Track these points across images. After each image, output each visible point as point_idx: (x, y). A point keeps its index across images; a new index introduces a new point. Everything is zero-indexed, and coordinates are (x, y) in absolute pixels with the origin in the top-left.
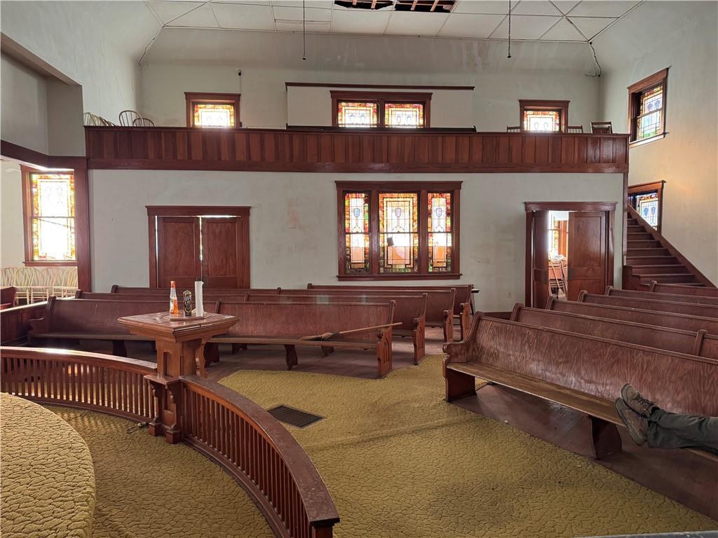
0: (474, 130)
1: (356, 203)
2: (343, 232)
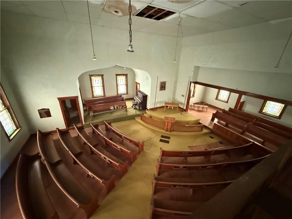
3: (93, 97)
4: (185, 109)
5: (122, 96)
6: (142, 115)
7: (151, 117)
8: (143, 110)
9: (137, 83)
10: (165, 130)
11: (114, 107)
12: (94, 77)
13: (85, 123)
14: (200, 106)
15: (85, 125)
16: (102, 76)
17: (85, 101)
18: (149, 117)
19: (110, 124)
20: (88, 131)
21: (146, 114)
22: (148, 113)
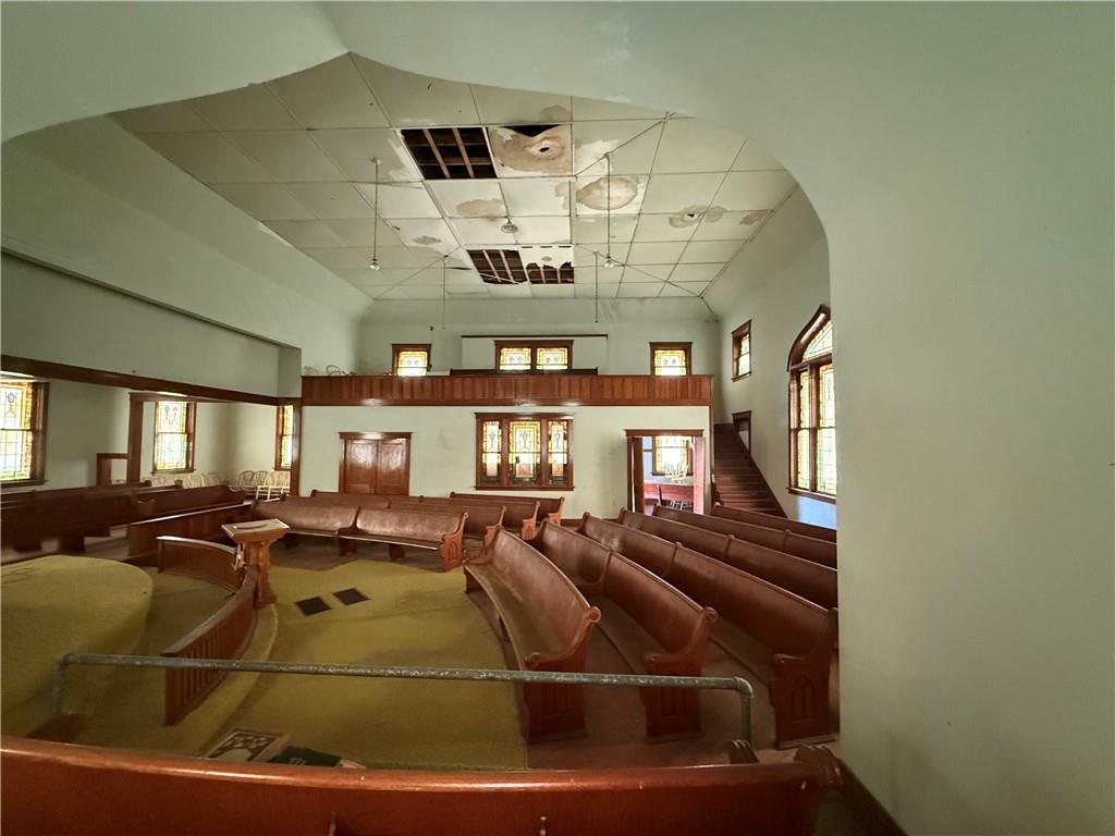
0: (596, 370)
1: (492, 429)
2: (480, 451)
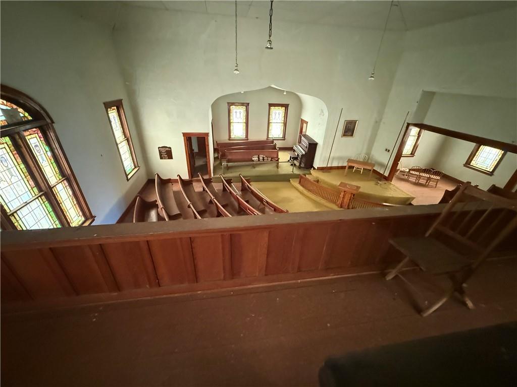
3: (229, 140)
4: (387, 176)
5: (275, 142)
6: (303, 175)
7: (318, 181)
8: (307, 168)
9: (303, 121)
10: (338, 205)
11: (259, 158)
12: (234, 106)
13: (214, 175)
14: (422, 174)
15: (213, 178)
16: (247, 105)
17: (218, 144)
18: (314, 181)
19: (249, 181)
20: (217, 187)
21: (311, 176)
22: (314, 174)
